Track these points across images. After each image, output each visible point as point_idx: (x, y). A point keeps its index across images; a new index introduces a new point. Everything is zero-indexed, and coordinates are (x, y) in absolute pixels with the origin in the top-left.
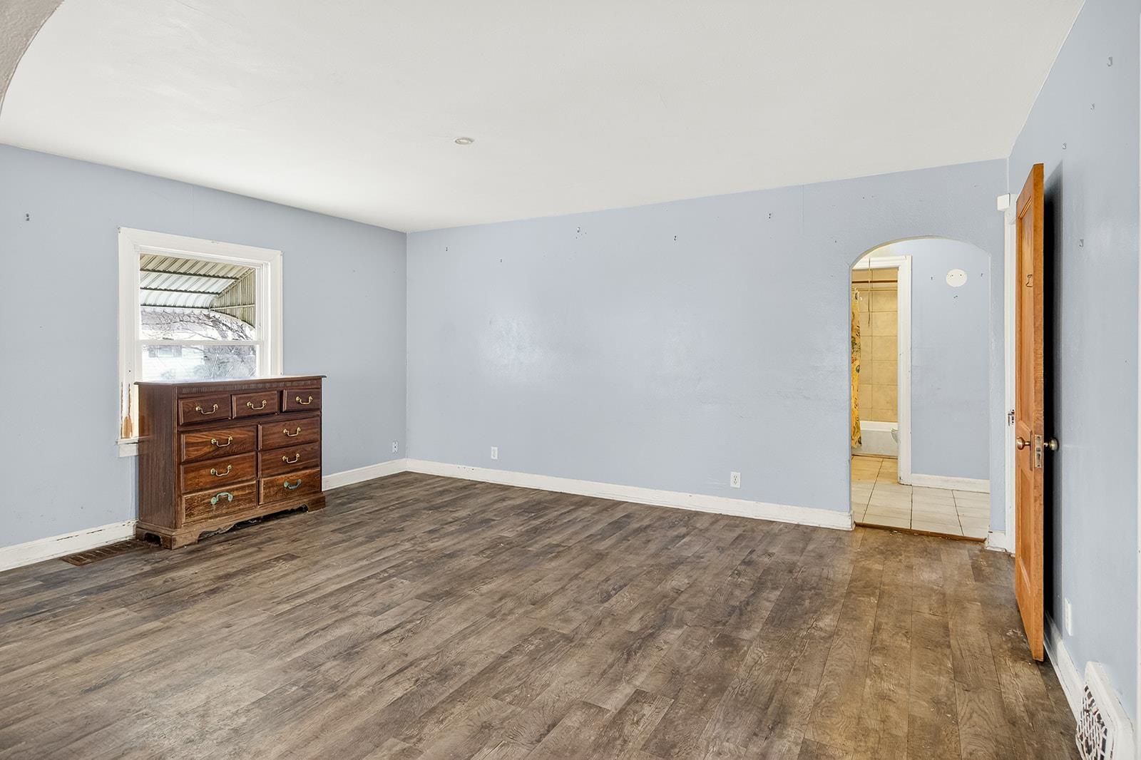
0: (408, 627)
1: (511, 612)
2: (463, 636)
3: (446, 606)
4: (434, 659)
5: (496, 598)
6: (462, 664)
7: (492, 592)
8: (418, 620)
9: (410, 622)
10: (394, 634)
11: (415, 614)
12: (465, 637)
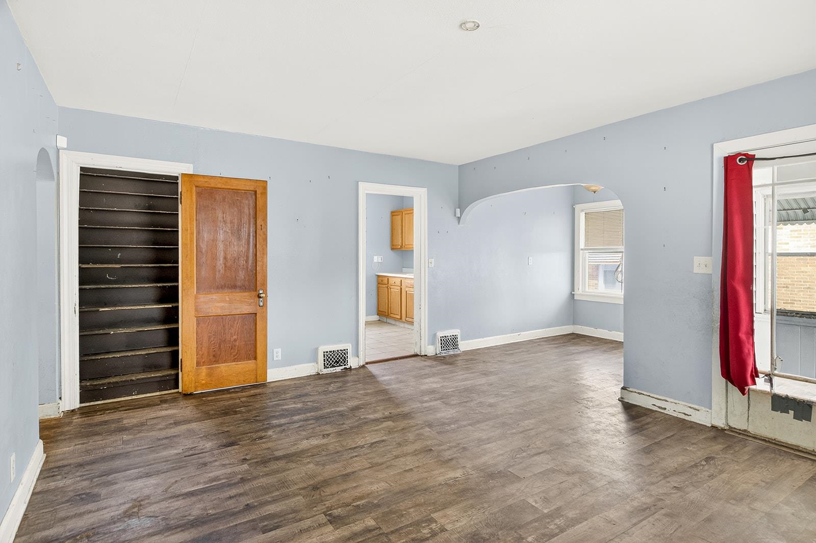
0: (525, 454)
1: (450, 448)
2: (489, 440)
3: (495, 465)
4: (508, 432)
5: (454, 462)
6: (493, 427)
7: (454, 469)
8: (519, 458)
9: (524, 457)
10: (534, 451)
11: (521, 463)
12: (488, 439)
